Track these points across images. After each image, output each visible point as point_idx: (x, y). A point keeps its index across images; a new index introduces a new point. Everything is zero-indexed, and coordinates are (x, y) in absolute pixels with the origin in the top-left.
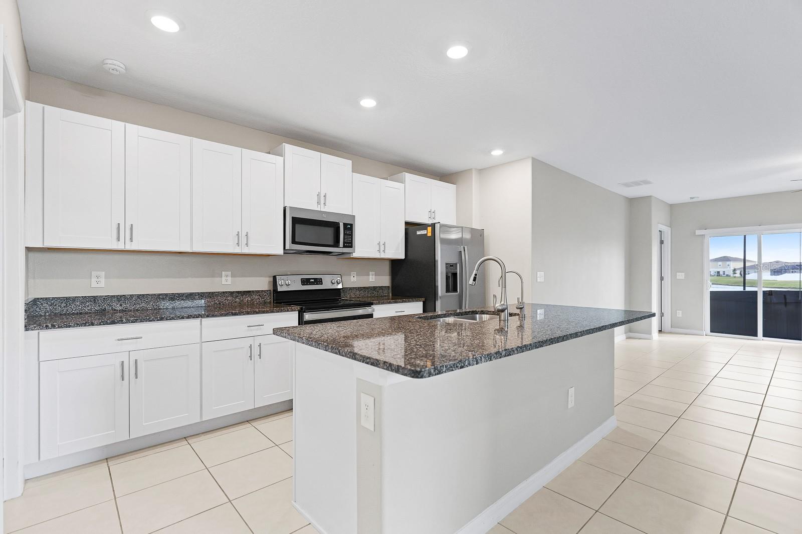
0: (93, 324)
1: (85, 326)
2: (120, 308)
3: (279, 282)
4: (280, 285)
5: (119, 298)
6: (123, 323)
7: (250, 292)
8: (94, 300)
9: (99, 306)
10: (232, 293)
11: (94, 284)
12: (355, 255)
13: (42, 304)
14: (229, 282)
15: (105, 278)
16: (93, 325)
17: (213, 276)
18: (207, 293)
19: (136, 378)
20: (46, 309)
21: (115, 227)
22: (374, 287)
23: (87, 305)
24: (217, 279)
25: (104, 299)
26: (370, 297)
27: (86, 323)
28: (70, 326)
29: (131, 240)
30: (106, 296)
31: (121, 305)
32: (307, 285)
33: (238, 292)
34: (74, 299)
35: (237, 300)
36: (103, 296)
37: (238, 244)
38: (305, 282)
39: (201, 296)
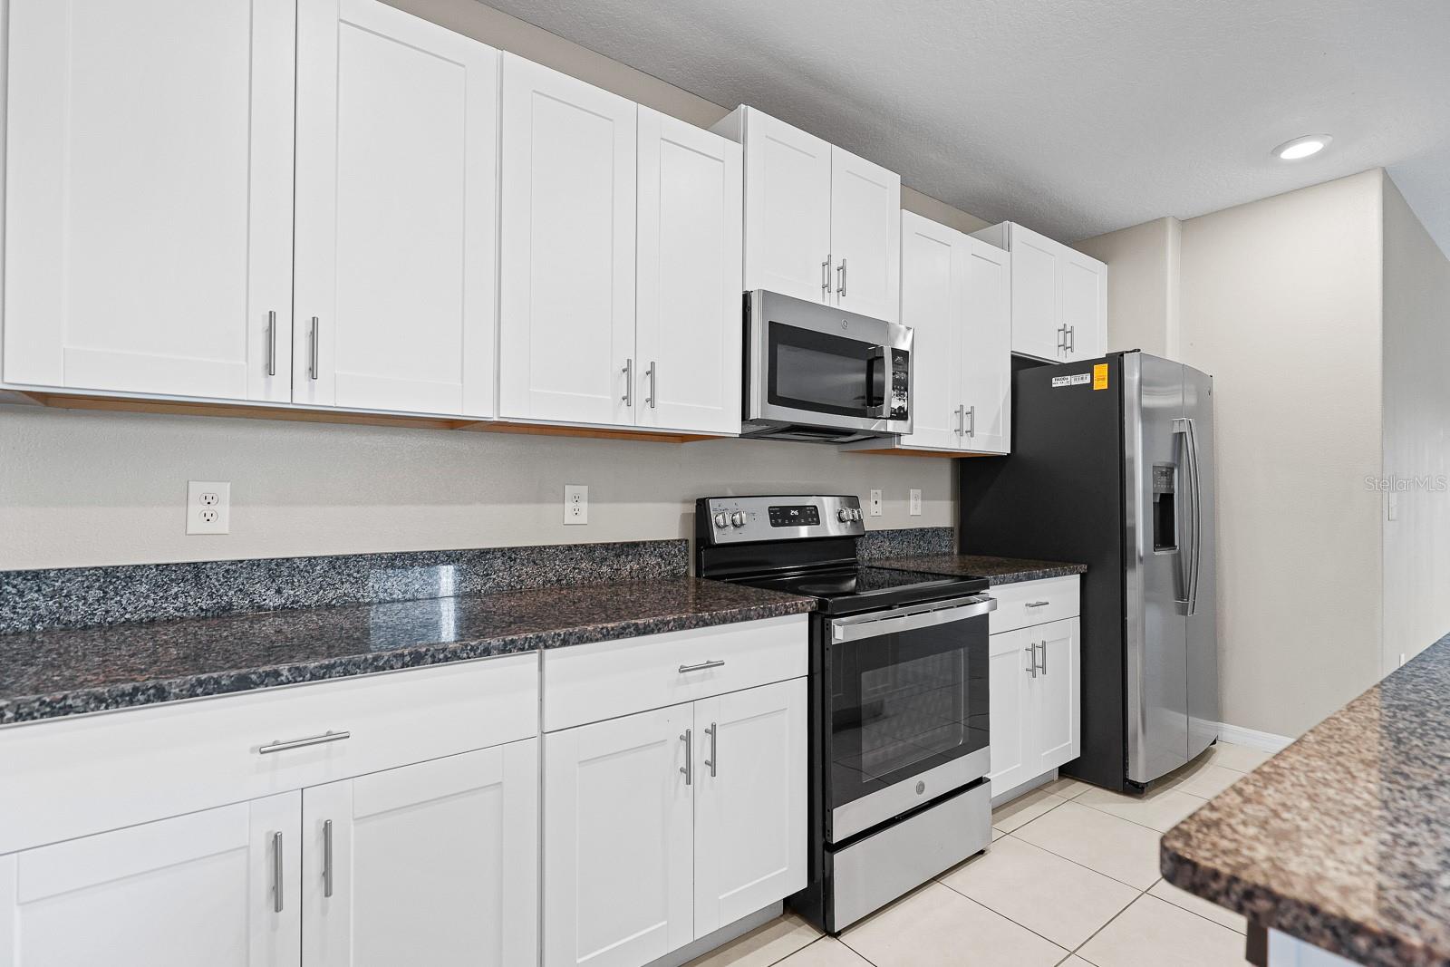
0: (161, 695)
1: (131, 703)
2: (279, 601)
3: (717, 518)
4: (719, 527)
5: (276, 569)
6: (282, 683)
7: (636, 545)
8: (197, 576)
9: (211, 595)
10: (589, 549)
11: (196, 525)
12: (907, 442)
13: (21, 594)
14: (583, 519)
15: (231, 505)
16: (164, 699)
17: (540, 500)
18: (526, 549)
19: (328, 893)
20: (36, 608)
21: (260, 325)
22: (921, 530)
23: (173, 591)
24: (549, 509)
25: (227, 571)
26: (913, 557)
27: (136, 690)
28: (67, 710)
29: (313, 372)
30: (233, 563)
31: (279, 591)
32: (783, 525)
33: (606, 546)
34: (131, 574)
35: (604, 569)
36: (225, 563)
37: (627, 398)
38: (780, 516)
39: (510, 558)
